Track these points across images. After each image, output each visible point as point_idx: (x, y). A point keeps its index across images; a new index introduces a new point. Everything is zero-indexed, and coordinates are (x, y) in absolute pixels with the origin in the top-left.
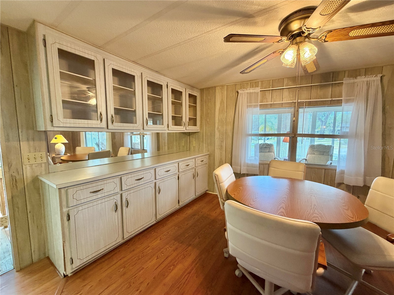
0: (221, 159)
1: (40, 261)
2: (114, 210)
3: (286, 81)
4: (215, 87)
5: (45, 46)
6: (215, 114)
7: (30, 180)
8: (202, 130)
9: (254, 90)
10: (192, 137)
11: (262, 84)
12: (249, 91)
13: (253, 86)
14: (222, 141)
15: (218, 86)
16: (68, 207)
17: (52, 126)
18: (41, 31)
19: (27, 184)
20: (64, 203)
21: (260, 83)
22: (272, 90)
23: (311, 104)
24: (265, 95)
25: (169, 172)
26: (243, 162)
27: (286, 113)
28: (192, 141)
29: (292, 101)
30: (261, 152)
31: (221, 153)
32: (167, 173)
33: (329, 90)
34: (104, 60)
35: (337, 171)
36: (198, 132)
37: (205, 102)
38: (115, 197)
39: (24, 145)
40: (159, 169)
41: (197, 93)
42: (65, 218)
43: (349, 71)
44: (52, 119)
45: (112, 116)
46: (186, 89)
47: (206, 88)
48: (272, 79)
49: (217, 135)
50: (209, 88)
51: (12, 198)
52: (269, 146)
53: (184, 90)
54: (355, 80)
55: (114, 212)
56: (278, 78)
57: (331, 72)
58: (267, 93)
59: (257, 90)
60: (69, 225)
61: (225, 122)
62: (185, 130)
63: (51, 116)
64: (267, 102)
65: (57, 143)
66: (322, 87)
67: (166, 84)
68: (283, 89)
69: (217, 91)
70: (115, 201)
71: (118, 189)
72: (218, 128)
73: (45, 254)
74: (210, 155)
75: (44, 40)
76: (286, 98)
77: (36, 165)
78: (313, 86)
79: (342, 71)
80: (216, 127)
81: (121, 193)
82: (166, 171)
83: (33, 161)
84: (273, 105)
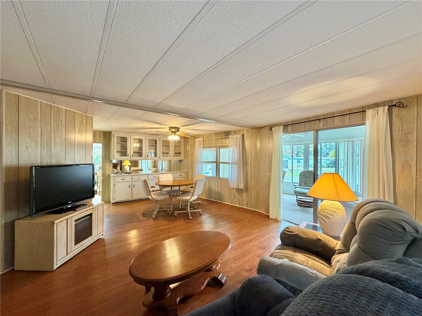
1: (108, 201)
5: (113, 137)
7: (107, 175)
12: (199, 140)
14: (191, 165)
17: (113, 158)
18: (113, 133)
20: (114, 181)
22: (209, 139)
23: (223, 147)
24: (206, 142)
33: (226, 140)
35: (229, 181)
36: (183, 160)
39: (107, 164)
41: (181, 139)
42: (114, 186)
43: (233, 131)
44: (113, 156)
45: (132, 155)
48: (208, 134)
54: (233, 136)
55: (129, 188)
59: (202, 139)
60: (115, 188)
61: (192, 155)
64: (207, 145)
65: (126, 165)
67: (160, 139)
68: (212, 138)
70: (130, 184)
71: (131, 180)
73: (109, 200)
74: (187, 173)
75: (113, 135)
78: (222, 137)
79: (231, 132)
80: (189, 157)
81: (132, 182)
82: (154, 177)
83: (108, 169)
84: (209, 147)
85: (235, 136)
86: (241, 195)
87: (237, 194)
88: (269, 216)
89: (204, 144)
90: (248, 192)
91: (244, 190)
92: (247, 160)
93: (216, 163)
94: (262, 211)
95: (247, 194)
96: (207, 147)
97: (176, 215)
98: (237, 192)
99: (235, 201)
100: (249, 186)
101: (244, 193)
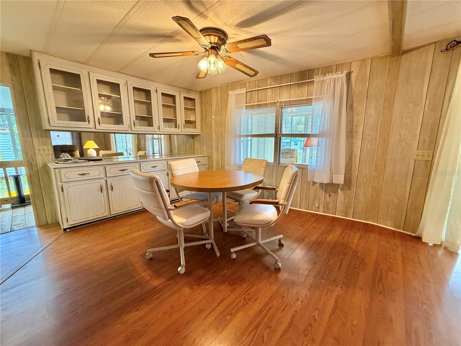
0: (218, 160)
1: (53, 223)
2: (100, 191)
3: (269, 82)
4: (211, 89)
5: (40, 68)
7: (41, 165)
8: (202, 132)
9: (241, 92)
10: (195, 140)
11: (249, 84)
12: (237, 92)
13: (242, 86)
14: (218, 143)
15: (214, 88)
16: (61, 182)
17: (50, 125)
18: (36, 57)
19: (39, 168)
20: (59, 179)
21: (248, 83)
22: (258, 90)
23: (291, 104)
24: (252, 96)
25: (156, 168)
26: (232, 162)
27: (269, 113)
28: (195, 144)
29: (273, 102)
30: (283, 158)
31: (218, 155)
32: (153, 168)
33: (306, 88)
34: (89, 72)
35: (308, 169)
36: (200, 134)
37: (204, 105)
38: (100, 181)
39: (36, 140)
40: (144, 164)
41: (195, 95)
42: (60, 190)
43: (322, 68)
44: (49, 121)
45: (99, 119)
46: (180, 92)
47: (204, 91)
48: (258, 79)
49: (214, 136)
50: (206, 90)
51: (30, 176)
52: (291, 151)
53: (178, 93)
54: (325, 78)
55: (100, 193)
56: (263, 78)
57: (307, 70)
58: (254, 93)
59: (244, 91)
60: (63, 194)
61: (220, 123)
62: (181, 131)
63: (49, 118)
64: (254, 103)
65: (89, 149)
66: (300, 85)
67: (156, 89)
68: (267, 88)
69: (212, 92)
70: (100, 184)
71: (102, 175)
72: (214, 130)
74: (209, 157)
75: (39, 63)
76: (270, 98)
77: (45, 155)
78: (292, 84)
79: (317, 69)
80: (213, 129)
81: (106, 178)
82: (153, 167)
83: (42, 152)
84: (259, 106)
85: (329, 77)
86: (331, 194)
87: (321, 194)
88: (419, 239)
89: (248, 101)
90: (350, 189)
91: (341, 187)
92: (354, 127)
93: (276, 137)
94: (386, 225)
95: (349, 192)
96: (253, 107)
97: (234, 256)
98: (322, 189)
99: (317, 206)
100: (353, 179)
101: (339, 190)
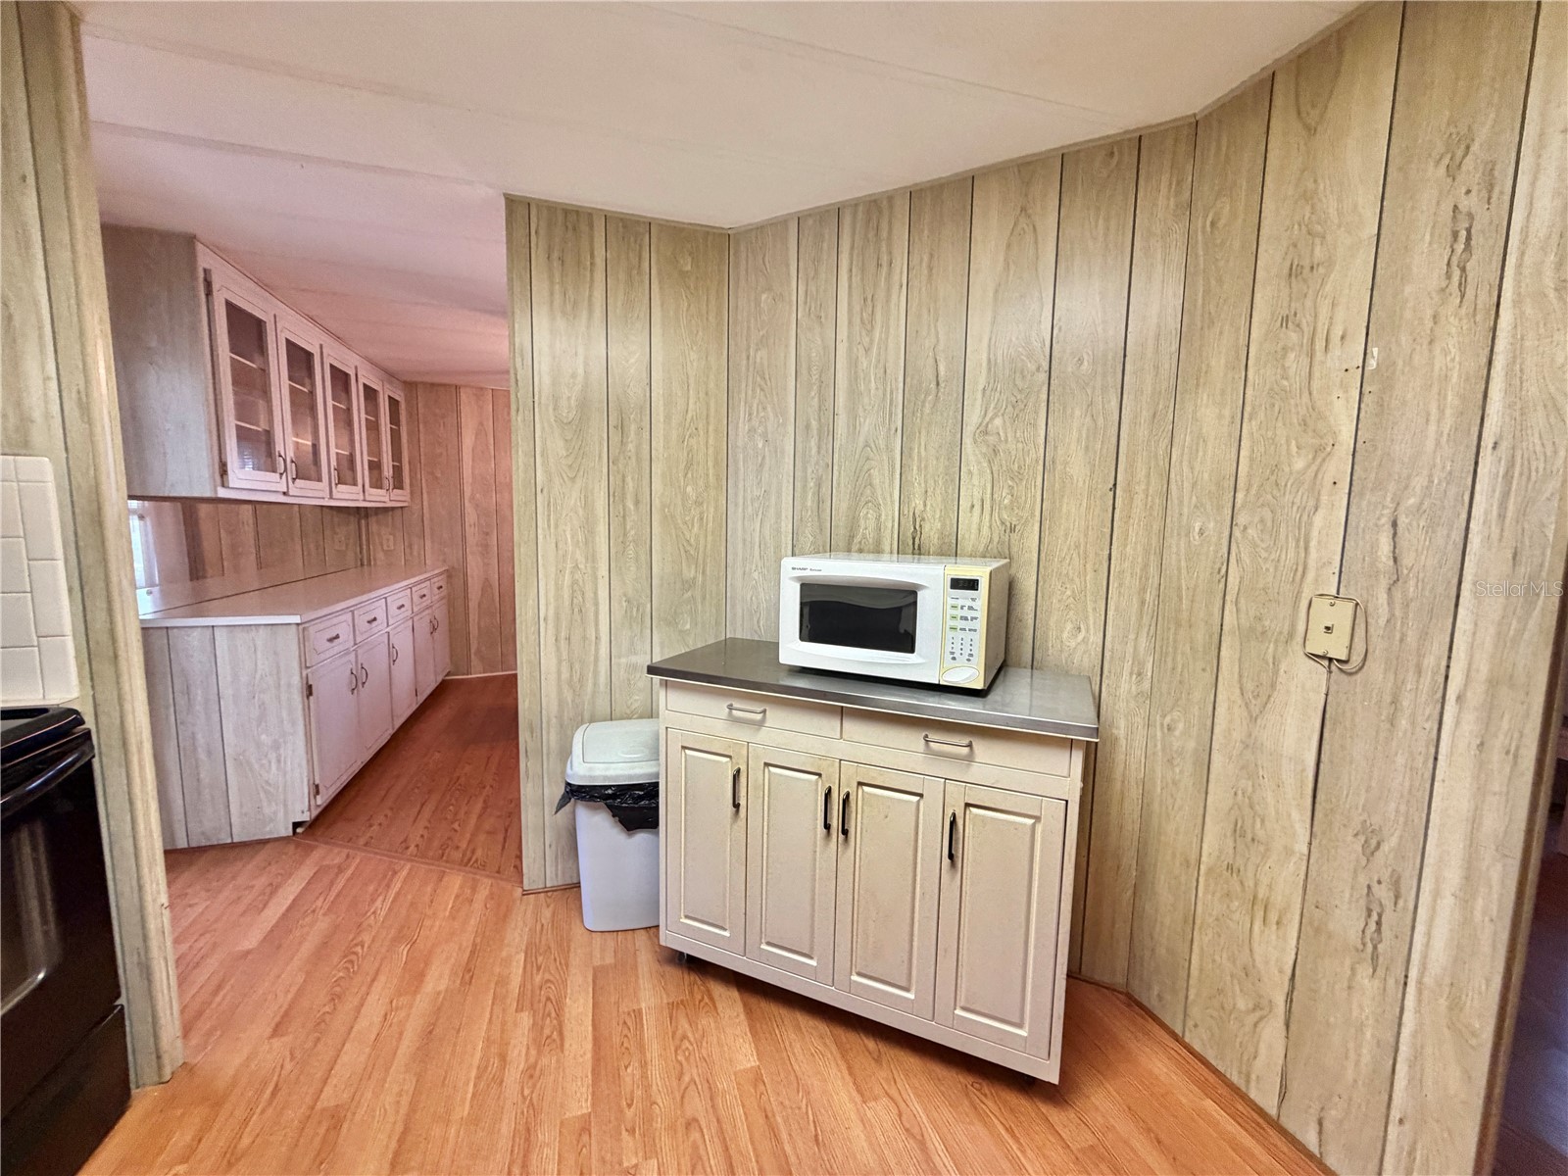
0: (487, 579)
2: (350, 689)
4: (457, 387)
5: (207, 296)
6: (460, 460)
8: (418, 501)
10: (378, 522)
14: (487, 534)
15: (466, 386)
16: (307, 667)
17: (224, 485)
18: (201, 260)
20: (303, 658)
25: (402, 611)
28: (379, 535)
31: (486, 565)
32: (399, 611)
34: (276, 318)
37: (425, 423)
40: (390, 599)
44: (225, 470)
46: (384, 384)
47: (422, 384)
49: (471, 515)
53: (381, 386)
55: (350, 693)
61: (492, 481)
62: (388, 499)
63: (223, 461)
69: (463, 396)
72: (473, 498)
74: (449, 574)
75: (207, 282)
80: (467, 494)
81: (356, 648)
82: (399, 608)
